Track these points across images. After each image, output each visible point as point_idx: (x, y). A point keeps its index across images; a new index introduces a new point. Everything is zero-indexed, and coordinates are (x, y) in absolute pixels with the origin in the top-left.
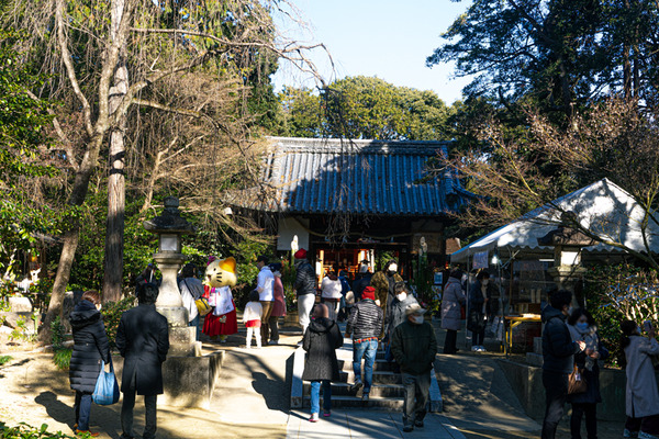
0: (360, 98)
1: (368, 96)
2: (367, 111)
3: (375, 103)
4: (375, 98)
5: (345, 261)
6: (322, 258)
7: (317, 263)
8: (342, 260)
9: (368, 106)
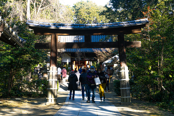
0: (86, 11)
1: (88, 10)
2: (88, 15)
3: (91, 13)
4: (90, 11)
5: (82, 64)
6: (74, 63)
7: (73, 65)
8: (81, 64)
9: (88, 14)
